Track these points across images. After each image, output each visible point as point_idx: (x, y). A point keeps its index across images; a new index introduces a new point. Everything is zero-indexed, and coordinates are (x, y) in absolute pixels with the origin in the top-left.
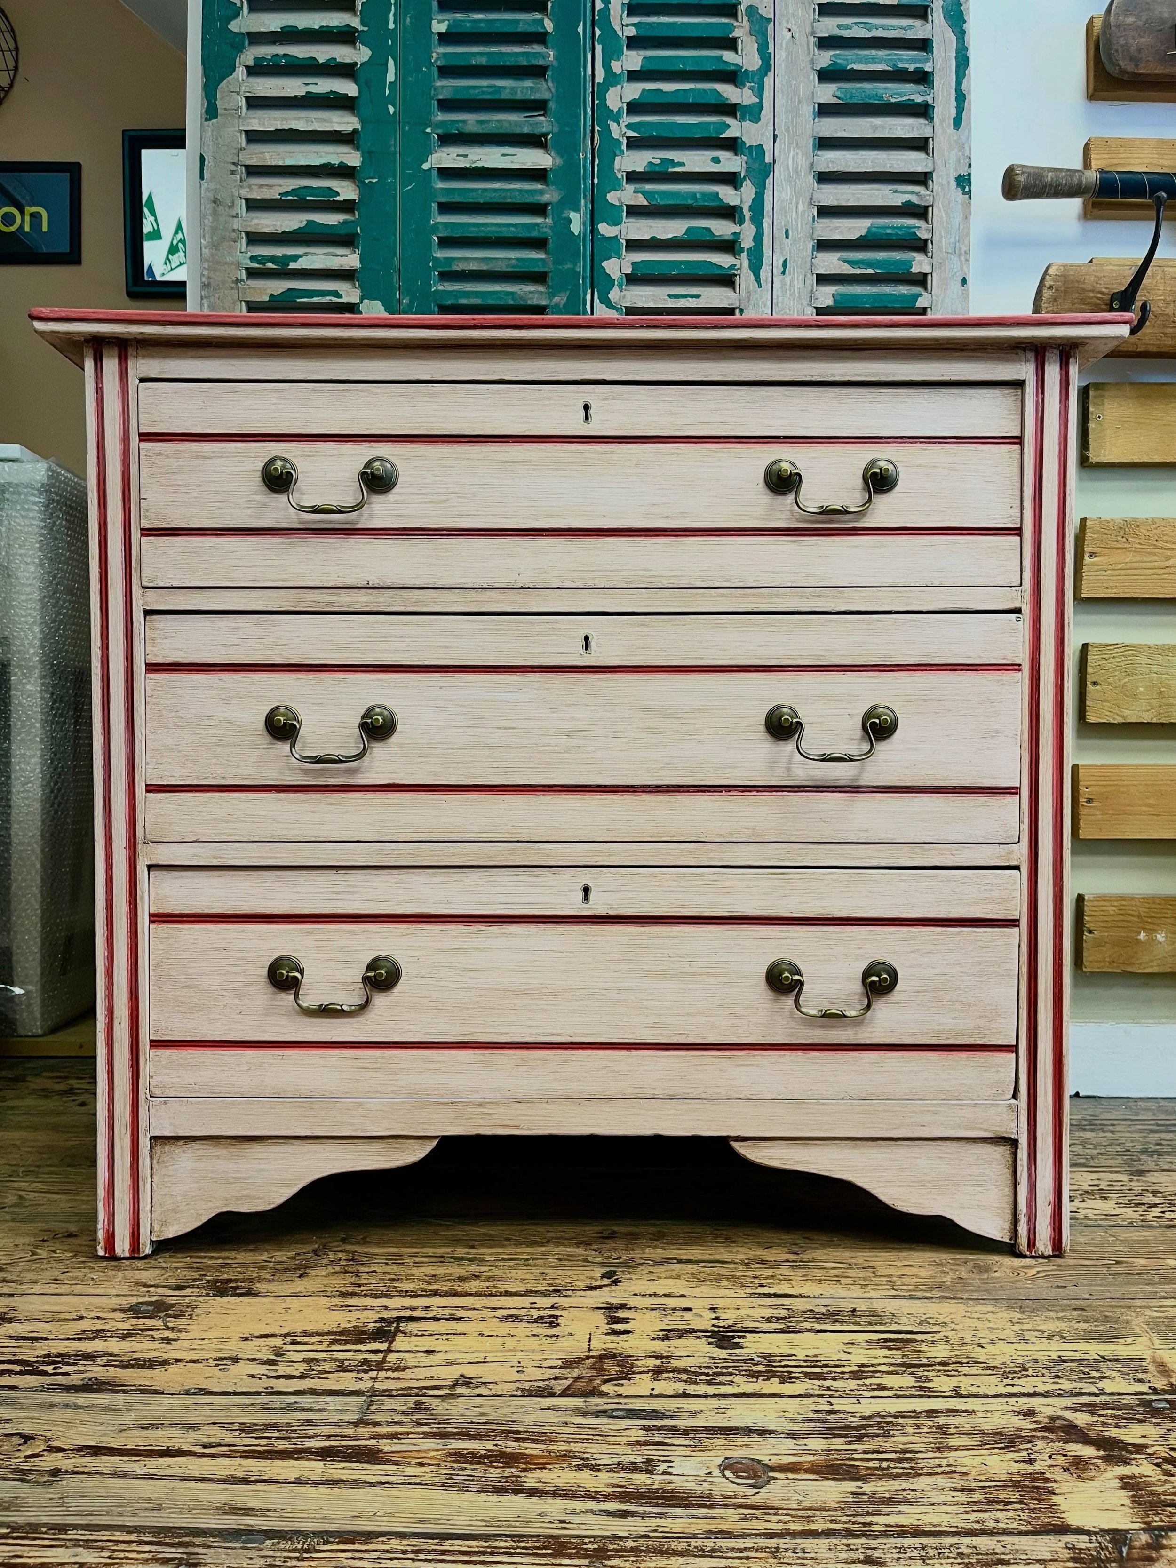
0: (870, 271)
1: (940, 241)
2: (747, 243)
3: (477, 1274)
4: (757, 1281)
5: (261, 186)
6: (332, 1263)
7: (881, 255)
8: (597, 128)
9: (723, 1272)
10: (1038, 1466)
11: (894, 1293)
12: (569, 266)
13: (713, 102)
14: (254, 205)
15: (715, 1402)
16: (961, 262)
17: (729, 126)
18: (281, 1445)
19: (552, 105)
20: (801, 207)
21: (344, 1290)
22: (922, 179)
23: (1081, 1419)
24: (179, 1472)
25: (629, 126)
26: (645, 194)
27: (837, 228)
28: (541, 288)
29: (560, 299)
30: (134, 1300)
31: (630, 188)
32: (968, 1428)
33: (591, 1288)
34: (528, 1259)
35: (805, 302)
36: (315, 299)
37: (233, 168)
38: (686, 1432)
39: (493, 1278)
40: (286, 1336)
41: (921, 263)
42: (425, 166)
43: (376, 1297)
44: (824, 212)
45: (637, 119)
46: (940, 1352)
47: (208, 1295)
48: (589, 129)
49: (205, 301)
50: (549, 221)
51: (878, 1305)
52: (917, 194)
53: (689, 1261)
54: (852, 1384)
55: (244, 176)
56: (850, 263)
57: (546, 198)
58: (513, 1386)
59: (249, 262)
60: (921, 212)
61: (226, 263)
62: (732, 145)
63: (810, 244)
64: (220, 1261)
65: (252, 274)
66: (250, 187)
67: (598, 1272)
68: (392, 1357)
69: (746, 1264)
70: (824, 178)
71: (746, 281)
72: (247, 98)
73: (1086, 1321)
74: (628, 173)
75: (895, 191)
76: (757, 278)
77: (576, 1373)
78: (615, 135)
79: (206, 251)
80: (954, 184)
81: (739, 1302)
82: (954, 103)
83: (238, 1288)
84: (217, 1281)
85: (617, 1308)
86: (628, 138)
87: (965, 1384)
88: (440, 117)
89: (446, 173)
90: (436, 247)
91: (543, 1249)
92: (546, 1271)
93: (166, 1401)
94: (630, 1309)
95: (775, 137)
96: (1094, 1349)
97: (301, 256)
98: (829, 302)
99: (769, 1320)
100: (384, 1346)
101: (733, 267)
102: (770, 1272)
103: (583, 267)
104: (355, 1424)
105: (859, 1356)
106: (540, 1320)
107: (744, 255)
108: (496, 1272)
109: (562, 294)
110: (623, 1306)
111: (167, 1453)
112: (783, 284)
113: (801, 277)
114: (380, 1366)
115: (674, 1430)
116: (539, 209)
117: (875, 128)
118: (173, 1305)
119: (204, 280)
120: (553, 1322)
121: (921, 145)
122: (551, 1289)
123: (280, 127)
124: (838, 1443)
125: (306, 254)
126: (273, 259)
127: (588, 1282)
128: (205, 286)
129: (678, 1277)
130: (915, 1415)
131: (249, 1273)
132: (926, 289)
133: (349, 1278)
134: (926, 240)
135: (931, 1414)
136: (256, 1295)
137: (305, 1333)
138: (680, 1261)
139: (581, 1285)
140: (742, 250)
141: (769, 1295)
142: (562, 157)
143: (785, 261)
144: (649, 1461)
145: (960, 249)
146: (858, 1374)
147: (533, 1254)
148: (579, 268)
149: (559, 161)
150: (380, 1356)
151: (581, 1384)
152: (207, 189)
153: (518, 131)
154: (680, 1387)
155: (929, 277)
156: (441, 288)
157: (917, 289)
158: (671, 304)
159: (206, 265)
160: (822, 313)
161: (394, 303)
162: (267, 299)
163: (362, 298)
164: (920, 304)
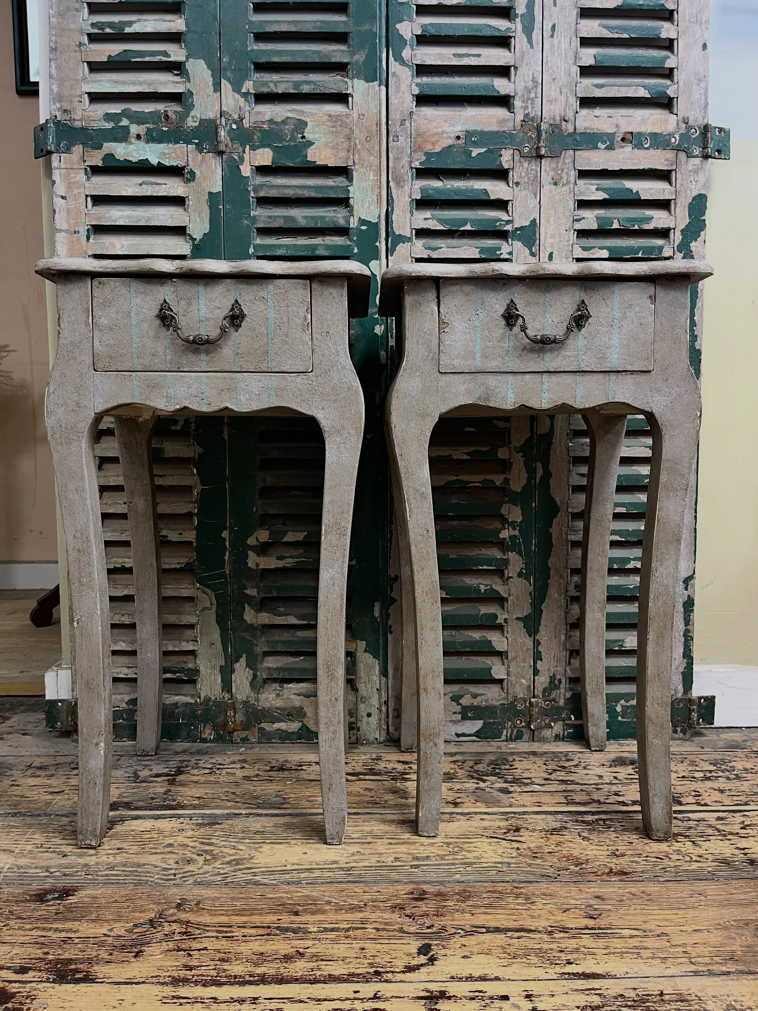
0: (626, 36)
1: (684, 12)
2: (520, 9)
3: (301, 950)
4: (563, 956)
6: (168, 936)
7: (635, 23)
9: (531, 944)
11: (693, 968)
12: (366, 27)
16: (702, 29)
21: (175, 974)
28: (343, 47)
29: (360, 57)
33: (410, 969)
34: (348, 930)
35: (571, 61)
36: (147, 59)
39: (316, 957)
41: (668, 30)
47: (48, 980)
49: (53, 64)
53: (497, 930)
56: (608, 28)
59: (90, 28)
61: (70, 30)
63: (575, 12)
64: (64, 934)
65: (93, 38)
67: (414, 945)
69: (550, 933)
71: (520, 42)
76: (530, 41)
79: (54, 20)
81: (552, 986)
83: (77, 971)
84: (58, 961)
85: (437, 998)
90: (252, 12)
91: (361, 915)
92: (366, 946)
94: (449, 998)
97: (135, 22)
98: (590, 62)
101: (508, 29)
103: (379, 28)
107: (518, 20)
108: (320, 948)
109: (362, 52)
110: (442, 995)
112: (552, 45)
113: (568, 40)
118: (13, 995)
119: (52, 44)
122: (372, 970)
125: (139, 20)
126: (111, 25)
127: (406, 961)
128: (53, 50)
129: (490, 952)
131: (89, 951)
132: (672, 52)
133: (182, 959)
134: (672, 11)
136: (93, 981)
138: (489, 930)
139: (400, 964)
140: (516, 16)
141: (579, 976)
143: (553, 27)
145: (701, 19)
147: (353, 922)
148: (376, 29)
155: (675, 42)
156: (256, 48)
157: (664, 53)
158: (455, 62)
159: (54, 33)
160: (586, 71)
161: (216, 61)
162: (105, 59)
163: (187, 59)
164: (670, 63)
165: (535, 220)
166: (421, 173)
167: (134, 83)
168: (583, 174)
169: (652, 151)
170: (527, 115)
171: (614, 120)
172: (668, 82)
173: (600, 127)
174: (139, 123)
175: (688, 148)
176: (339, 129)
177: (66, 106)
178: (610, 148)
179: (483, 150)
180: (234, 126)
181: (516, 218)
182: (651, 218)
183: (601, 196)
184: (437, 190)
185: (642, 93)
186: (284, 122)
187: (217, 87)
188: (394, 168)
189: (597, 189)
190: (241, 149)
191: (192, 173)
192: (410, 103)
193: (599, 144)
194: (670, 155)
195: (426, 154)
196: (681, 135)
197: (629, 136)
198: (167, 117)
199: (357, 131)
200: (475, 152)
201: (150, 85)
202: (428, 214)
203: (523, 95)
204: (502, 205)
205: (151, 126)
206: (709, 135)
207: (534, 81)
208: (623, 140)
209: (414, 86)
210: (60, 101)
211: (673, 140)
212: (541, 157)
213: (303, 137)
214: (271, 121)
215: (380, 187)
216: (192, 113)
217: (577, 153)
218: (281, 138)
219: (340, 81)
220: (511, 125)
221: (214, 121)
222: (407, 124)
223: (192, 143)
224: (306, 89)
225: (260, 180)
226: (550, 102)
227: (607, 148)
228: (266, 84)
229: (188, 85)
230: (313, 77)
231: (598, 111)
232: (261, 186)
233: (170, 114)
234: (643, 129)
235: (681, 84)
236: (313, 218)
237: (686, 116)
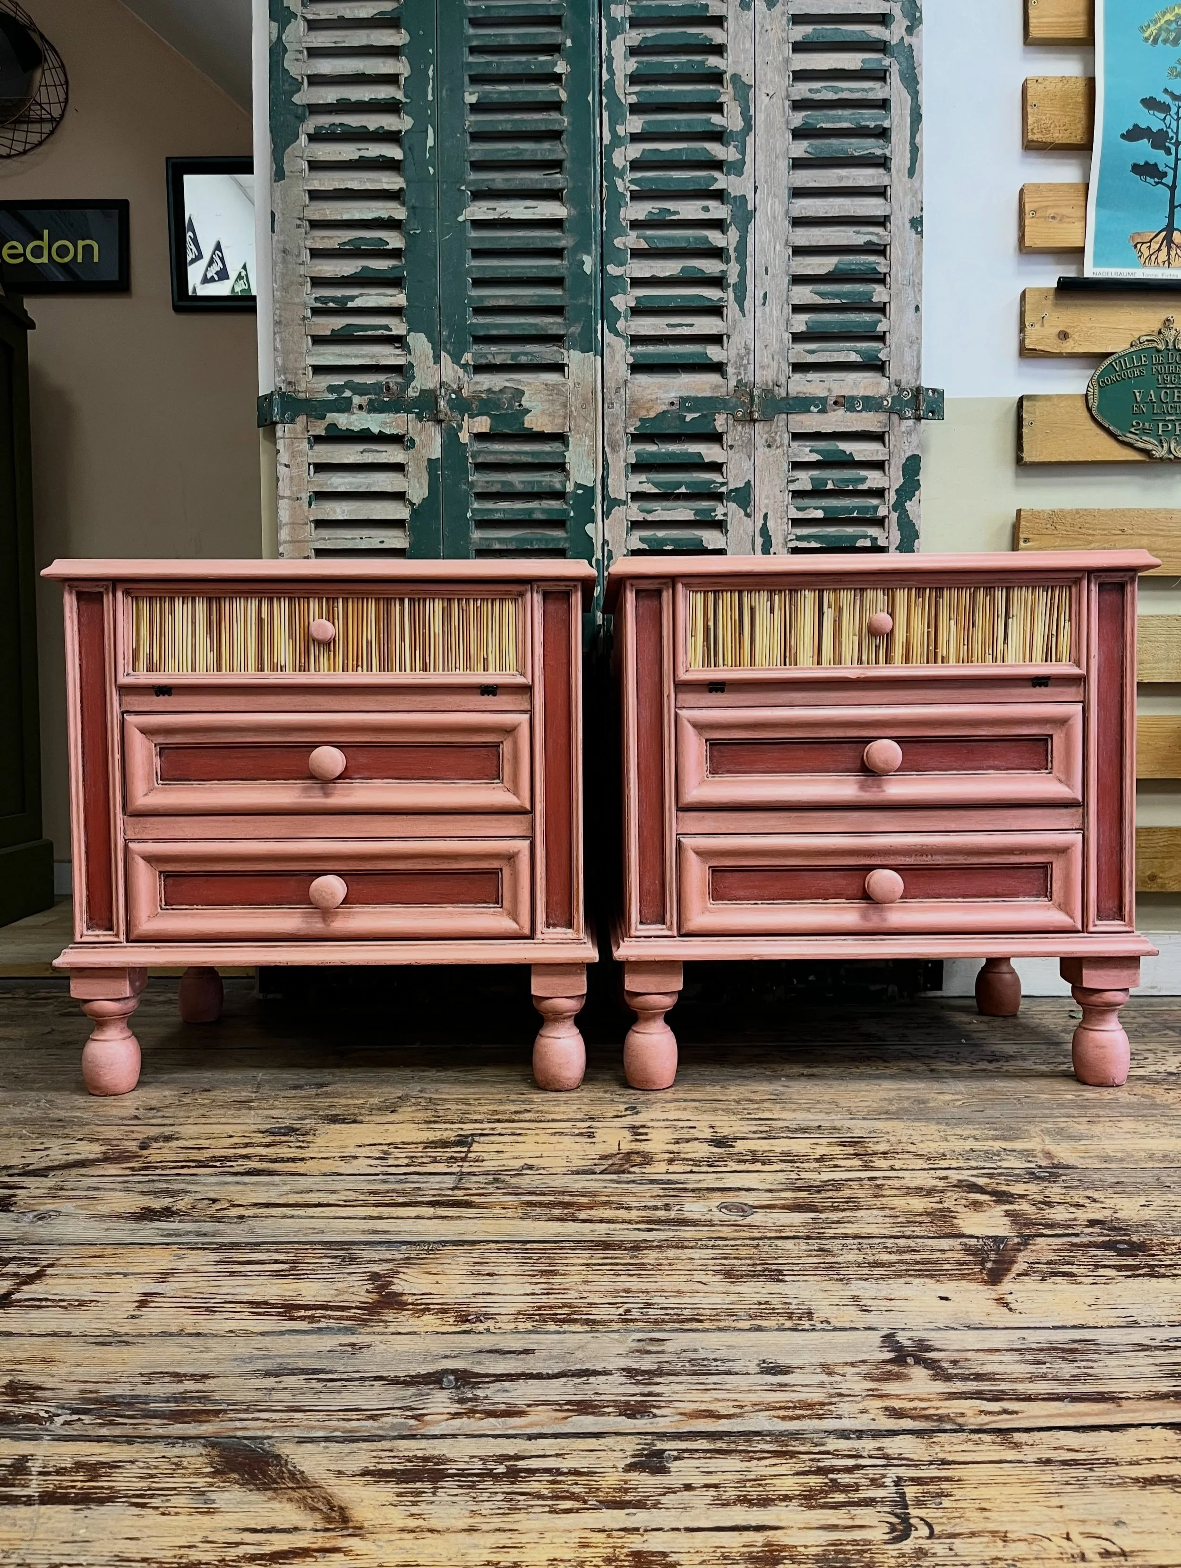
0: (837, 301)
1: (897, 275)
2: (733, 279)
3: (528, 1109)
4: (745, 1111)
5: (323, 238)
6: (416, 1104)
7: (847, 287)
8: (605, 184)
9: (720, 1106)
10: (946, 1205)
11: (851, 1117)
12: (583, 301)
13: (703, 158)
14: (316, 254)
15: (715, 1175)
16: (914, 292)
17: (716, 180)
18: (401, 1200)
19: (567, 165)
20: (778, 247)
21: (427, 1119)
22: (882, 222)
23: (981, 1181)
24: (331, 1215)
25: (632, 181)
26: (646, 239)
27: (809, 265)
28: (559, 320)
29: (575, 329)
30: (269, 1126)
31: (634, 234)
32: (897, 1186)
33: (617, 1117)
34: (567, 1100)
35: (783, 328)
36: (369, 333)
37: (299, 222)
38: (693, 1190)
39: (542, 1112)
40: (389, 1144)
41: (880, 293)
42: (461, 219)
43: (453, 1123)
44: (799, 251)
45: (639, 175)
46: (882, 1147)
47: (324, 1123)
48: (598, 183)
49: (277, 336)
50: (565, 262)
51: (838, 1124)
52: (877, 234)
53: (693, 1100)
54: (816, 1165)
55: (308, 229)
56: (821, 294)
57: (562, 244)
58: (564, 1169)
59: (313, 301)
60: (881, 251)
61: (294, 304)
62: (719, 195)
63: (786, 279)
64: (327, 1104)
65: (316, 312)
66: (313, 238)
67: (622, 1107)
68: (470, 1155)
69: (738, 1101)
70: (798, 222)
71: (732, 311)
72: (309, 162)
73: (995, 1130)
74: (631, 221)
75: (858, 233)
76: (742, 310)
77: (610, 1162)
78: (621, 189)
79: (278, 294)
80: (908, 225)
81: (732, 1123)
82: (908, 155)
83: (346, 1119)
84: (328, 1115)
85: (639, 1127)
86: (631, 191)
87: (898, 1164)
88: (473, 176)
89: (478, 224)
90: (470, 286)
92: (582, 1107)
93: (311, 1179)
94: (648, 1127)
95: (756, 188)
96: (997, 1145)
97: (357, 297)
98: (803, 328)
99: (755, 1132)
100: (466, 1149)
101: (721, 299)
102: (756, 1106)
103: (594, 302)
104: (452, 1189)
105: (820, 1151)
106: (581, 1134)
107: (730, 289)
108: (543, 1108)
109: (577, 325)
110: (643, 1126)
111: (319, 1205)
112: (764, 313)
113: (779, 307)
114: (463, 1159)
115: (685, 1190)
116: (557, 253)
117: (841, 178)
118: (299, 1129)
120: (591, 1135)
121: (881, 192)
122: (587, 1117)
123: (337, 187)
124: (804, 1194)
125: (361, 295)
126: (333, 299)
127: (615, 1113)
128: (277, 323)
129: (685, 1109)
130: (861, 1179)
131: (352, 1110)
132: (885, 315)
133: (430, 1113)
134: (885, 274)
135: (871, 1179)
136: (361, 1123)
137: (404, 1143)
138: (687, 1100)
139: (610, 1115)
140: (728, 285)
141: (756, 1119)
142: (575, 209)
143: (765, 294)
144: (667, 1205)
145: (914, 281)
146: (821, 1159)
147: (571, 1097)
148: (591, 303)
149: (573, 212)
150: (463, 1155)
151: (615, 1167)
152: (278, 241)
153: (538, 187)
154: (689, 1169)
155: (888, 305)
156: (474, 321)
157: (878, 316)
158: (669, 332)
159: (278, 306)
160: (797, 338)
161: (436, 335)
162: (329, 333)
163: (409, 331)
164: (881, 328)
165: (749, 481)
166: (636, 438)
167: (356, 356)
168: (796, 436)
169: (864, 414)
170: (739, 381)
171: (826, 384)
172: (881, 345)
173: (811, 391)
174: (361, 394)
175: (901, 410)
176: (555, 397)
177: (291, 378)
178: (823, 411)
179: (697, 415)
180: (453, 396)
181: (731, 480)
182: (864, 480)
183: (815, 457)
184: (652, 454)
185: (854, 357)
186: (501, 391)
187: (437, 359)
188: (609, 434)
189: (811, 451)
190: (459, 417)
191: (412, 441)
192: (624, 371)
193: (812, 408)
194: (883, 417)
195: (640, 420)
196: (893, 398)
197: (842, 400)
198: (388, 388)
199: (572, 399)
200: (689, 417)
201: (372, 357)
202: (643, 477)
203: (736, 362)
204: (717, 467)
205: (373, 397)
206: (921, 397)
207: (746, 348)
208: (835, 403)
209: (628, 356)
210: (285, 374)
211: (885, 403)
212: (754, 421)
213: (520, 405)
214: (489, 391)
215: (595, 452)
216: (413, 384)
217: (790, 416)
218: (498, 406)
219: (556, 352)
220: (724, 390)
221: (433, 391)
222: (622, 391)
223: (412, 413)
224: (523, 360)
225: (478, 446)
226: (763, 367)
227: (819, 411)
228: (484, 355)
229: (409, 358)
230: (530, 348)
231: (811, 376)
232: (479, 452)
233: (391, 385)
234: (855, 393)
235: (893, 347)
236: (529, 482)
237: (898, 378)
